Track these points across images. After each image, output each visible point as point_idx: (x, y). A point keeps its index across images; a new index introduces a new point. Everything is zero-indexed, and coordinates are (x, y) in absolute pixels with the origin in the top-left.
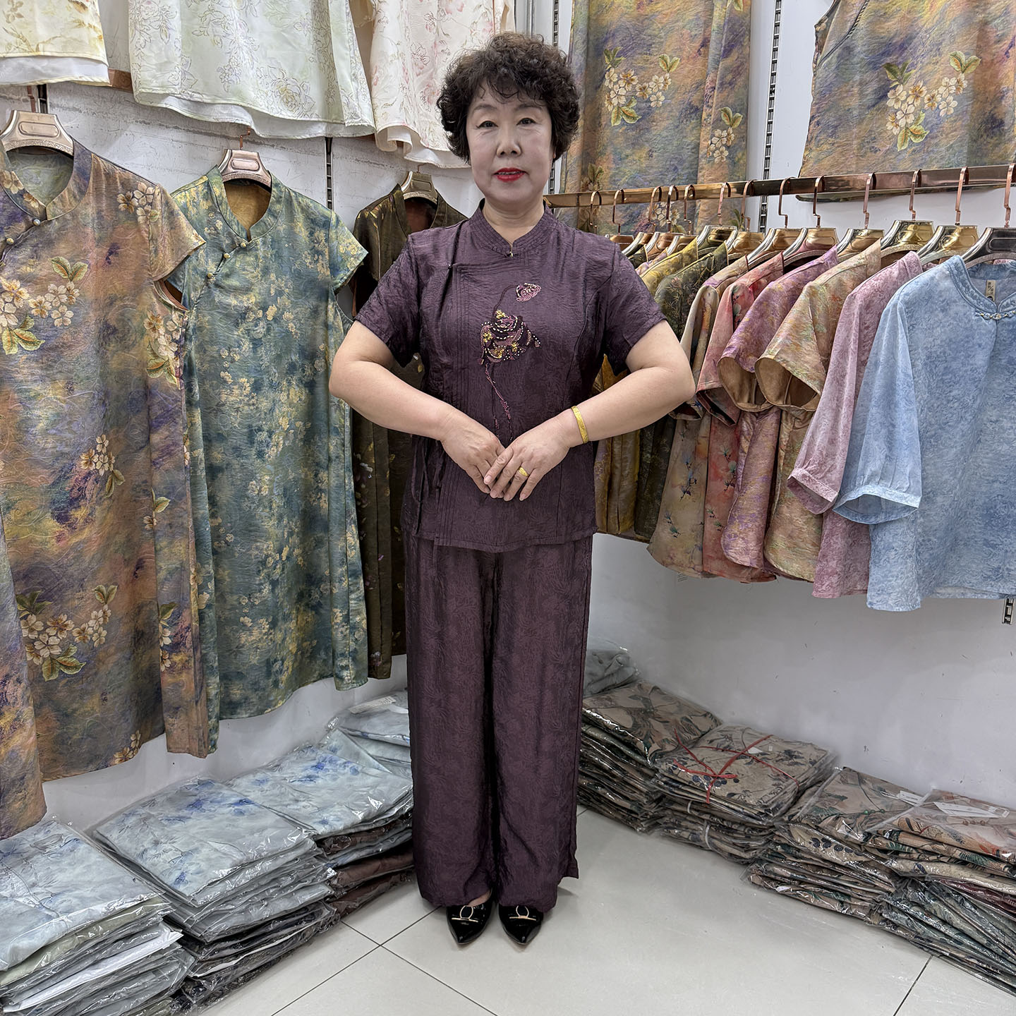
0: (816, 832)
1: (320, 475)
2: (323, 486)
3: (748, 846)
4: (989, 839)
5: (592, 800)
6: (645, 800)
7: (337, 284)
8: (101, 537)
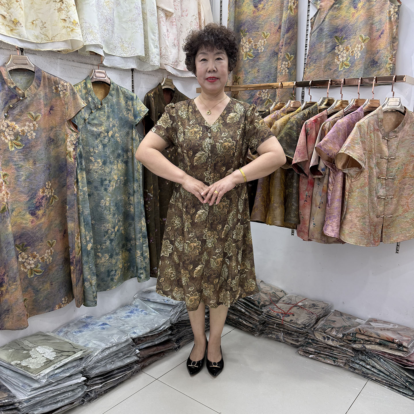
0: (324, 334)
1: (130, 198)
2: (131, 202)
3: (298, 340)
4: (390, 335)
5: (238, 324)
6: (258, 324)
7: (136, 122)
8: (49, 221)
